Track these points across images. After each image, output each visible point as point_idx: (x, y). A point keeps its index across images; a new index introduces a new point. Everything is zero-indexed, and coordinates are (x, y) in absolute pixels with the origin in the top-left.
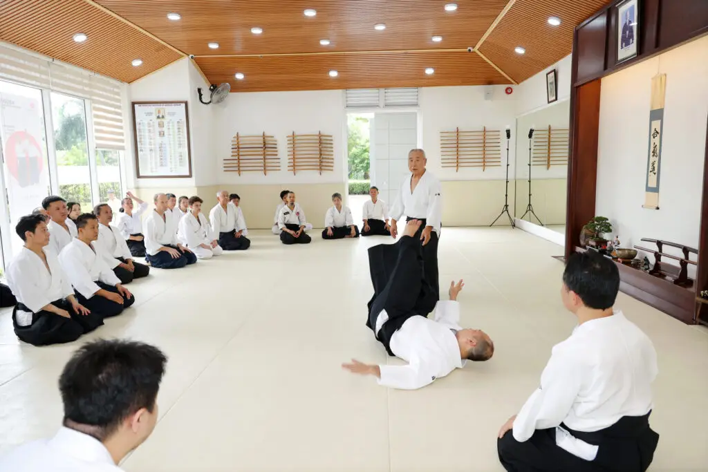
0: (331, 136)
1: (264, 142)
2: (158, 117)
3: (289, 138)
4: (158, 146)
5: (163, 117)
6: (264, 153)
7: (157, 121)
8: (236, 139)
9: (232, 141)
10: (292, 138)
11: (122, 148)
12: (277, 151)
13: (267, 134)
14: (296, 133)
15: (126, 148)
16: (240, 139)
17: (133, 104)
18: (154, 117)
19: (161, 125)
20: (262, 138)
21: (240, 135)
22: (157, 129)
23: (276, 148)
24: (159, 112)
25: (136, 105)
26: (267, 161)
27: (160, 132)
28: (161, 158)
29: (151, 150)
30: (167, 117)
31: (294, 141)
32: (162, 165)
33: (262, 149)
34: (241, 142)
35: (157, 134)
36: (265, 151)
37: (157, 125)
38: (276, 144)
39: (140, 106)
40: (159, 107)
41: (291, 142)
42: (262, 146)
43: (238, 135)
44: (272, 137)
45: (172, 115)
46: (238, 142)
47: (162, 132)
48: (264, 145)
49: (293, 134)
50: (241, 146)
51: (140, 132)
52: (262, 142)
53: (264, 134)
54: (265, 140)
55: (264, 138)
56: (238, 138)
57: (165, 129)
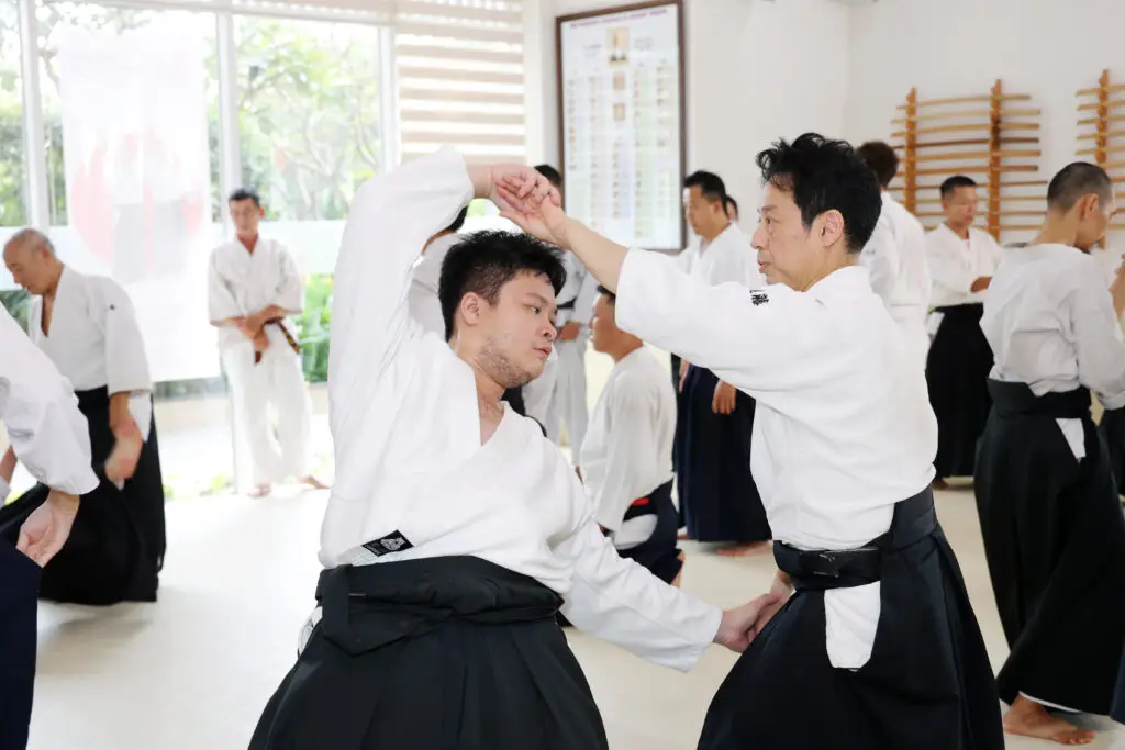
1: (997, 119)
2: (614, 59)
3: (1084, 100)
4: (610, 153)
5: (623, 59)
6: (996, 161)
7: (610, 71)
8: (903, 114)
9: (895, 122)
10: (1094, 99)
12: (1038, 153)
13: (1007, 90)
14: (1116, 79)
16: (921, 112)
17: (560, 21)
18: (605, 53)
19: (618, 83)
20: (987, 106)
21: (920, 98)
22: (609, 95)
23: (1036, 140)
24: (615, 42)
25: (566, 26)
26: (1006, 192)
27: (616, 106)
28: (616, 189)
29: (594, 165)
30: (633, 55)
31: (1103, 111)
32: (616, 214)
33: (986, 148)
34: (922, 126)
35: (609, 112)
36: (996, 154)
37: (609, 82)
38: (1036, 126)
39: (573, 26)
40: (614, 25)
41: (1092, 114)
42: (986, 134)
43: (912, 97)
44: (1026, 98)
45: (645, 44)
46: (912, 125)
47: (619, 108)
48: (996, 130)
49: (1104, 80)
50: (921, 139)
51: (571, 110)
52: (988, 121)
53: (998, 88)
54: (1001, 112)
55: (996, 105)
56: (912, 112)
57: (627, 96)
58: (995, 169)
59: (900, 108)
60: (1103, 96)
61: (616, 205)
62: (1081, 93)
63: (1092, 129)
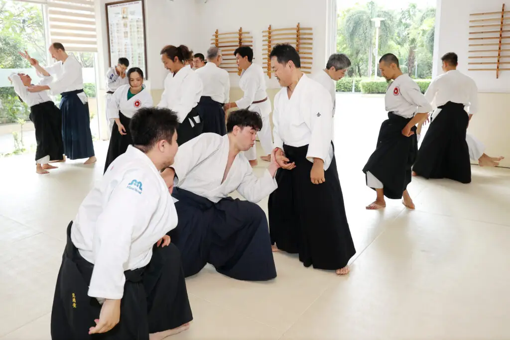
0: (311, 29)
1: (240, 40)
2: (123, 18)
3: (265, 34)
4: (123, 47)
5: (126, 18)
7: (122, 22)
8: (214, 37)
9: (212, 40)
10: (267, 34)
11: (95, 50)
13: (243, 30)
14: (273, 28)
15: (98, 50)
16: (220, 36)
17: (107, 5)
18: (121, 16)
19: (125, 25)
20: (238, 36)
21: (219, 33)
22: (123, 29)
24: (124, 13)
25: (109, 7)
27: (125, 33)
29: (119, 51)
30: (130, 17)
31: (270, 37)
34: (219, 41)
35: (123, 35)
37: (122, 25)
38: (252, 42)
39: (111, 7)
40: (124, 7)
41: (267, 38)
43: (217, 32)
44: (249, 33)
45: (133, 13)
46: (217, 41)
47: (126, 33)
49: (270, 28)
50: (220, 45)
51: (111, 34)
52: (238, 40)
53: (240, 30)
54: (242, 37)
55: (240, 35)
56: (217, 36)
57: (128, 29)
59: (213, 35)
60: (270, 33)
62: (263, 32)
63: (267, 43)
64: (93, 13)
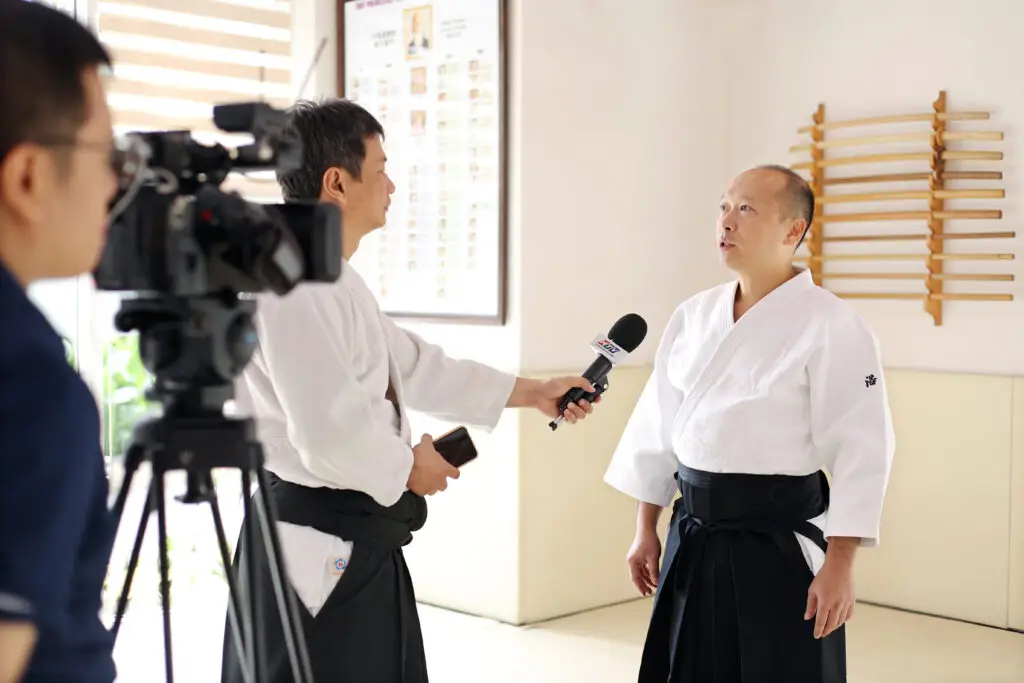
1: (940, 148)
6: (938, 205)
7: (406, 66)
8: (808, 137)
9: (795, 149)
12: (1002, 194)
13: (956, 105)
16: (831, 135)
17: (342, 1)
18: (399, 46)
20: (928, 127)
21: (830, 115)
22: (405, 101)
23: (1000, 175)
25: (350, 7)
26: (953, 246)
27: (414, 115)
28: (412, 231)
32: (411, 265)
33: (926, 184)
34: (832, 154)
35: (404, 125)
36: (939, 194)
37: (404, 83)
38: (1000, 156)
39: (360, 7)
42: (926, 165)
43: (819, 118)
44: (986, 115)
45: (454, 28)
46: (818, 154)
47: (418, 118)
48: (939, 163)
50: (832, 172)
52: (927, 145)
53: (941, 104)
54: (947, 136)
55: (940, 126)
56: (818, 136)
57: (428, 103)
58: (938, 215)
59: (801, 131)
61: (412, 251)
64: (280, 35)
